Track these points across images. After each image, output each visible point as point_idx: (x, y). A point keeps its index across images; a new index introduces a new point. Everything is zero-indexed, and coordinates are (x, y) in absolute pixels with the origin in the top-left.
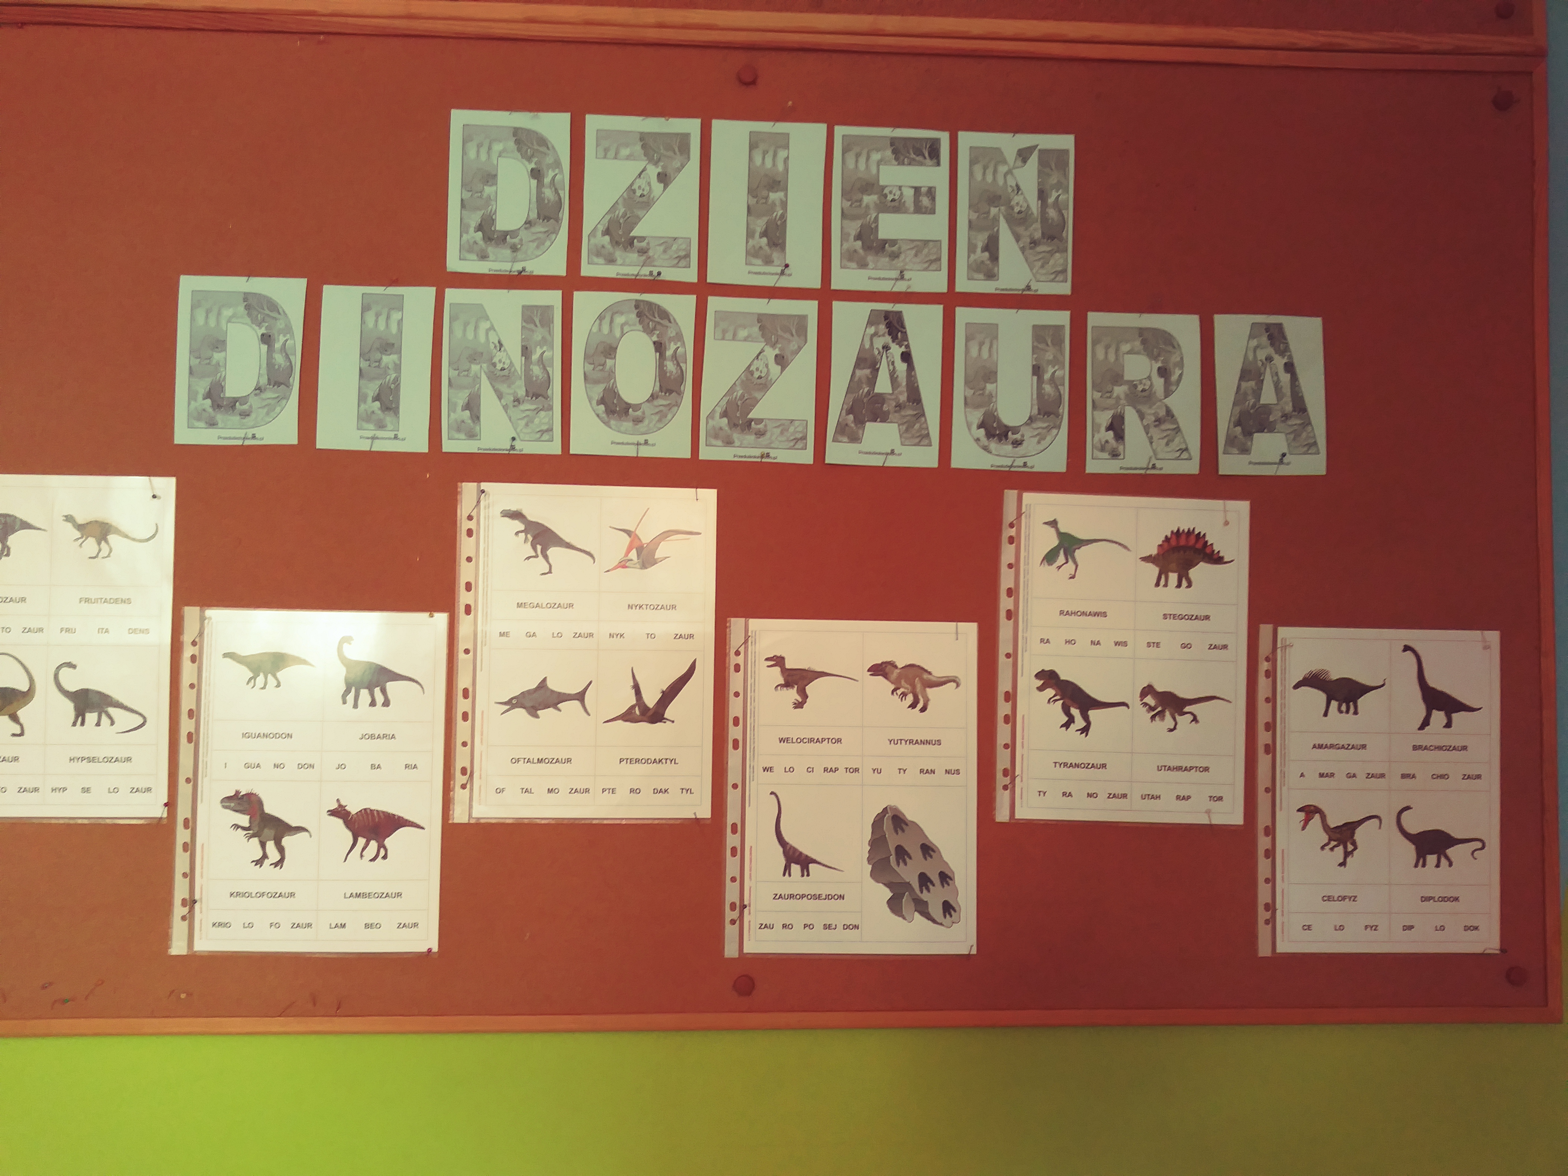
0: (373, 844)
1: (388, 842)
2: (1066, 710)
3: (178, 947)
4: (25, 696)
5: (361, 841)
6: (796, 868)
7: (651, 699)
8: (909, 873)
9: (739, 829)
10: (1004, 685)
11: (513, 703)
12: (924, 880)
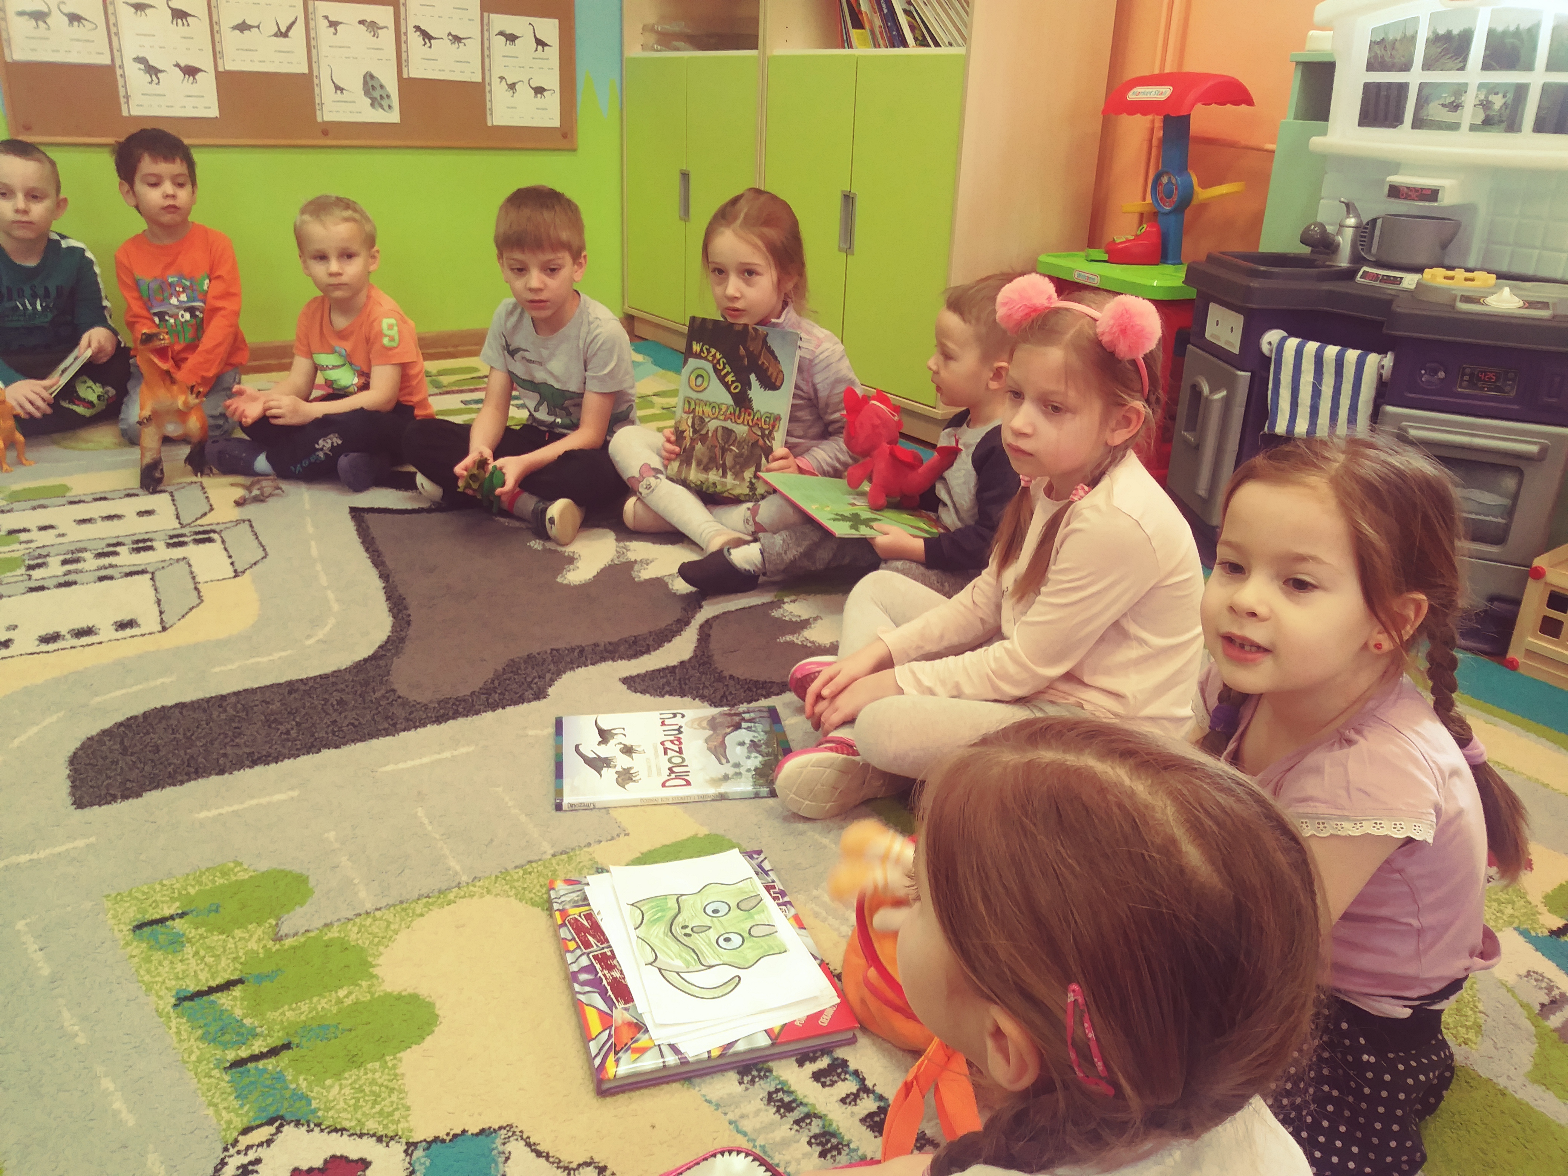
1: (197, 77)
2: (424, 40)
3: (125, 114)
4: (49, 14)
5: (187, 76)
6: (339, 92)
7: (283, 30)
8: (376, 94)
9: (318, 77)
10: (403, 30)
11: (235, 28)
12: (381, 96)
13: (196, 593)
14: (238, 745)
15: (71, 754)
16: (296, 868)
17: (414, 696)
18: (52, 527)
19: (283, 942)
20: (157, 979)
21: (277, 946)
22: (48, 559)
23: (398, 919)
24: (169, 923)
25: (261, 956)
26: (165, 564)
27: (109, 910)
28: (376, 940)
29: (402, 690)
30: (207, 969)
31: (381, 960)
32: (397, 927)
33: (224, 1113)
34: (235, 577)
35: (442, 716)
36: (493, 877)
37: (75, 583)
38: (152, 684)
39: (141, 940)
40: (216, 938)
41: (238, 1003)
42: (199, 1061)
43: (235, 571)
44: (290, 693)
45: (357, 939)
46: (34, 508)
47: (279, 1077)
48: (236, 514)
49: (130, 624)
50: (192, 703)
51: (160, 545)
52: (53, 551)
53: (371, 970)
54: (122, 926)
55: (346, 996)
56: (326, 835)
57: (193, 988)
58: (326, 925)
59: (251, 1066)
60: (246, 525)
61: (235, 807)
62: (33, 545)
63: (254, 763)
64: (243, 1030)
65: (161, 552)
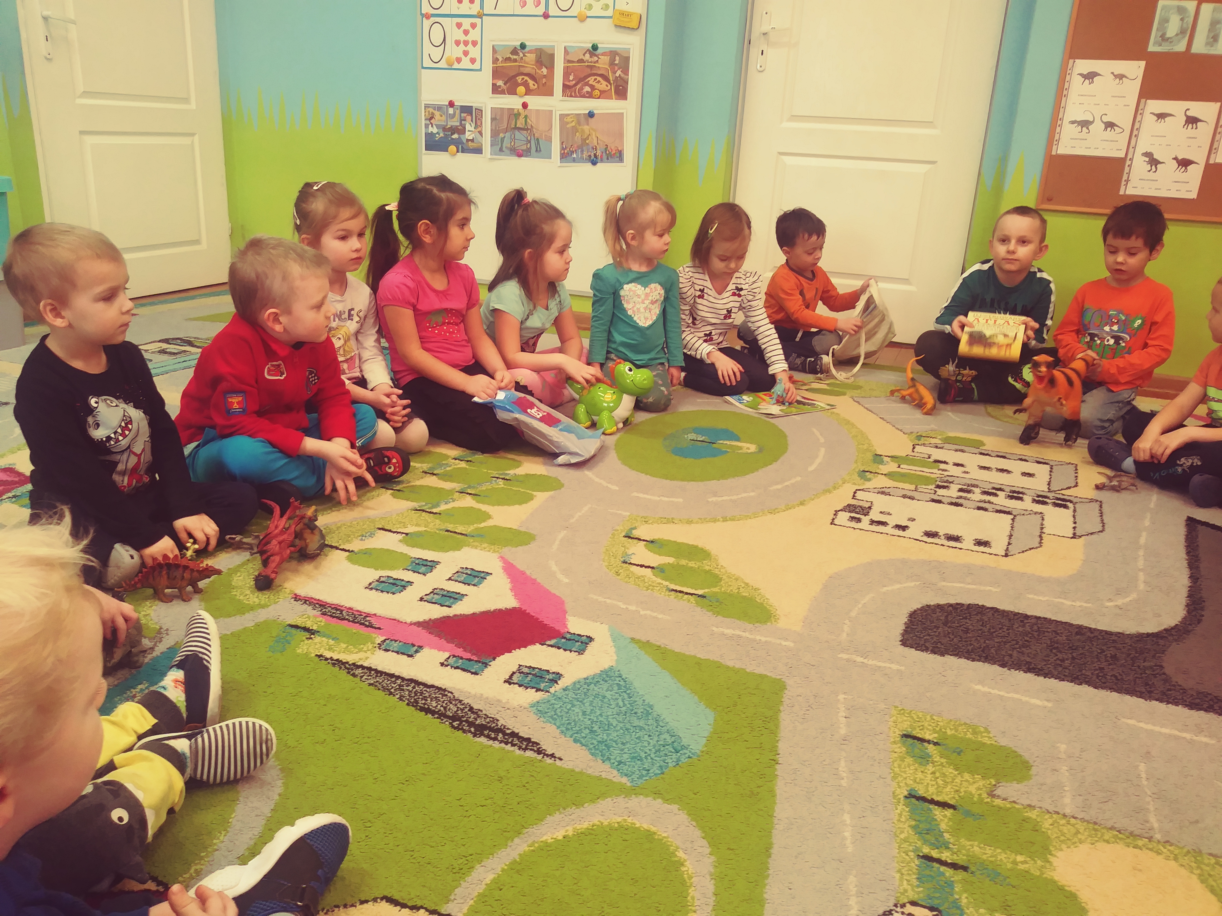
0: (1184, 168)
1: (1188, 168)
3: (1122, 192)
4: (1092, 122)
5: (1180, 167)
13: (1039, 539)
14: (1023, 653)
15: (912, 610)
16: (1026, 756)
17: (1179, 679)
18: (962, 465)
19: (994, 799)
20: (902, 774)
21: (989, 800)
22: (951, 485)
23: (1086, 833)
24: (926, 744)
25: (975, 799)
26: (1026, 513)
27: (894, 716)
28: (1062, 838)
29: (1169, 670)
30: (936, 787)
31: (1059, 854)
32: (1083, 838)
33: (905, 882)
34: (1072, 538)
35: (1197, 704)
36: (1185, 850)
37: (961, 505)
38: (982, 588)
39: (904, 744)
40: (951, 771)
41: (946, 820)
42: (905, 840)
43: (1074, 534)
44: (1077, 634)
45: (1049, 829)
46: (956, 451)
47: (950, 884)
48: (1092, 494)
49: (986, 544)
50: (1004, 611)
51: (1028, 499)
52: (957, 481)
53: (1049, 856)
54: (896, 730)
55: (1022, 863)
56: (1059, 745)
57: (921, 792)
58: (1029, 806)
59: (936, 865)
60: (1097, 505)
61: (1002, 693)
62: (946, 473)
63: (1028, 670)
64: (940, 839)
65: (1027, 504)
